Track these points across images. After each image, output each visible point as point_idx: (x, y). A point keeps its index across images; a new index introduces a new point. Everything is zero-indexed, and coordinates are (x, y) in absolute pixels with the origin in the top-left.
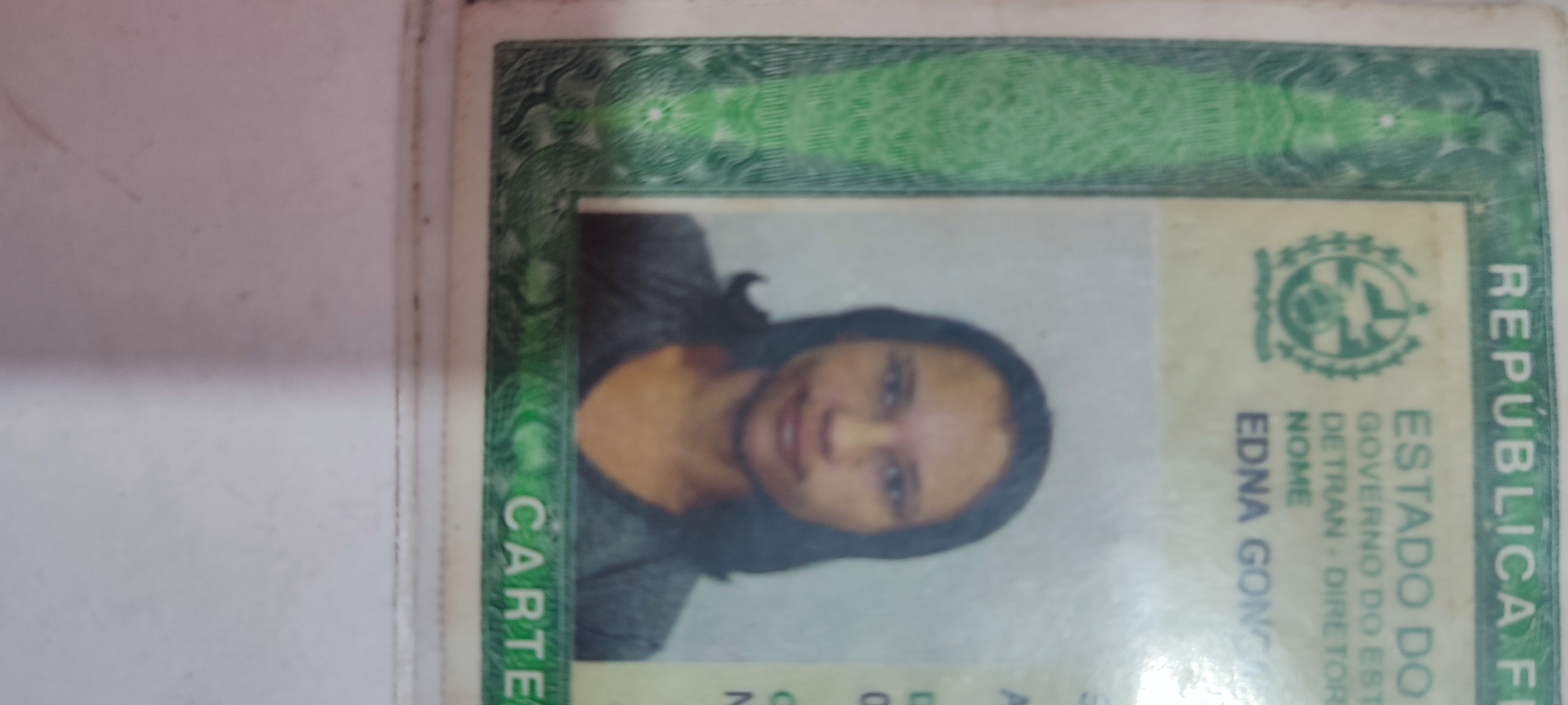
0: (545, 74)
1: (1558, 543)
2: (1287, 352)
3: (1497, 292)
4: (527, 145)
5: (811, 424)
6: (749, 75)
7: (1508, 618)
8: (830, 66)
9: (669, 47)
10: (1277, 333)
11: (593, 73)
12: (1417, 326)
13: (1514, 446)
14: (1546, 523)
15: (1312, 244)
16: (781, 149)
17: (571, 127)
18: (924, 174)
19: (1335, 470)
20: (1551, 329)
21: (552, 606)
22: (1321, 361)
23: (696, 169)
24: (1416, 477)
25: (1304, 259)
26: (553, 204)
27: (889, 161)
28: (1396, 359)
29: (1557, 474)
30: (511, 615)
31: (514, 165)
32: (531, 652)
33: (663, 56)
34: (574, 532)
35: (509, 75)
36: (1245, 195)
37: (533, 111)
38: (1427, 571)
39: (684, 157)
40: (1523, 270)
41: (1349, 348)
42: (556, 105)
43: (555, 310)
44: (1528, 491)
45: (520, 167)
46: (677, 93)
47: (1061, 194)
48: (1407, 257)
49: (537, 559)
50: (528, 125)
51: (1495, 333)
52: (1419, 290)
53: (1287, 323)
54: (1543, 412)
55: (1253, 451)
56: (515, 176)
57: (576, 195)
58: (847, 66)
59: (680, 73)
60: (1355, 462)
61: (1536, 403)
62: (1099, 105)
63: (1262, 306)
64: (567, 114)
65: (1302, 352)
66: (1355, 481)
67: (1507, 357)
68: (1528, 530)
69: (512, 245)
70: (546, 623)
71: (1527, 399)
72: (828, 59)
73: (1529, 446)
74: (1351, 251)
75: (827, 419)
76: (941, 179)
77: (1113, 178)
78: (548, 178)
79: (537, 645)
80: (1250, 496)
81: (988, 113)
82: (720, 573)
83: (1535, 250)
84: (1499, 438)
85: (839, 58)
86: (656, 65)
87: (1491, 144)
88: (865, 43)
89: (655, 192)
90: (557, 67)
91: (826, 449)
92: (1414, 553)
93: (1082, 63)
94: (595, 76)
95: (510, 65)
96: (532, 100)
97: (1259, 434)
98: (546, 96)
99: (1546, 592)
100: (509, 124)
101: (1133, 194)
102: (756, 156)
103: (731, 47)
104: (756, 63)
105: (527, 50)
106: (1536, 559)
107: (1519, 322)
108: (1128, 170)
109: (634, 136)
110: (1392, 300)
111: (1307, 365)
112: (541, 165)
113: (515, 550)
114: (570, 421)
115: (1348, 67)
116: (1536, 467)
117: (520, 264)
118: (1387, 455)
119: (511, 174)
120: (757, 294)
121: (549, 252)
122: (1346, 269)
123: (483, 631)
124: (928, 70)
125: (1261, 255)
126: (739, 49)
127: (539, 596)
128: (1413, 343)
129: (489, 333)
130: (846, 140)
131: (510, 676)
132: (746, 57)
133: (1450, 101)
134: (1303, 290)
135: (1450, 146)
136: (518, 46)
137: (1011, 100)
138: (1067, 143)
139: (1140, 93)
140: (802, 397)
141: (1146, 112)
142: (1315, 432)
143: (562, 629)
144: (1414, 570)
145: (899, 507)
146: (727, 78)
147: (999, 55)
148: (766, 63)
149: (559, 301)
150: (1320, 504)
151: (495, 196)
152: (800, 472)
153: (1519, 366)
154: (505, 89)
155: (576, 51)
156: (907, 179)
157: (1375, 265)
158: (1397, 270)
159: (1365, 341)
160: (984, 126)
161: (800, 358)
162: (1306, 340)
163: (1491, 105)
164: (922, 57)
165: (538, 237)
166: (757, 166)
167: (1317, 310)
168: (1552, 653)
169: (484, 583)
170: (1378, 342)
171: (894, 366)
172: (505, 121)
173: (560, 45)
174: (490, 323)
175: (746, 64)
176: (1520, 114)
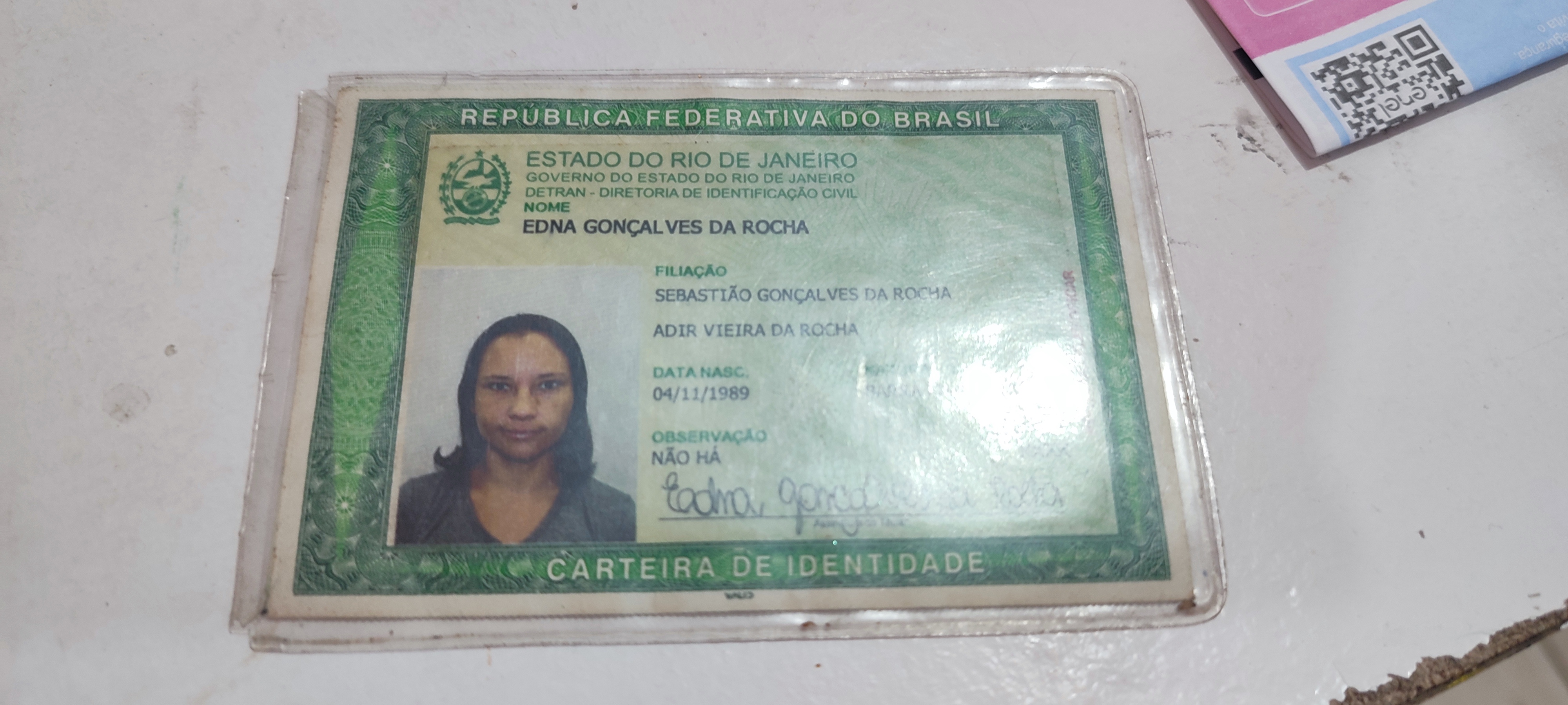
0: (315, 565)
1: (594, 100)
2: (496, 211)
3: (474, 122)
4: (353, 574)
5: (518, 425)
6: (329, 457)
7: (628, 121)
8: (329, 417)
9: (309, 499)
10: (486, 215)
11: (318, 539)
12: (487, 156)
13: (547, 116)
14: (583, 105)
15: (444, 199)
16: (371, 441)
17: (347, 551)
18: (391, 372)
19: (553, 191)
20: (494, 100)
21: (607, 554)
22: (501, 198)
23: (376, 484)
24: (559, 158)
25: (451, 203)
26: (389, 559)
27: (383, 388)
28: (503, 165)
29: (562, 99)
30: (611, 576)
31: (365, 581)
32: (631, 564)
33: (313, 502)
34: (567, 543)
35: (313, 586)
36: (417, 228)
37: (335, 572)
38: (603, 155)
39: (370, 490)
40: (464, 111)
41: (496, 185)
42: (333, 559)
43: (447, 556)
44: (569, 112)
45: (366, 578)
46: (335, 494)
47: (408, 309)
48: (454, 160)
49: (581, 562)
50: (343, 574)
51: (494, 124)
52: (470, 154)
53: (481, 211)
54: (533, 105)
55: (542, 226)
56: (371, 580)
57: (385, 547)
58: (331, 409)
59: (323, 493)
60: (551, 183)
61: (527, 107)
62: (365, 291)
63: (472, 222)
64: (339, 552)
65: (495, 206)
66: (559, 183)
67: (505, 118)
68: (587, 112)
69: (409, 582)
70: (615, 558)
71: (525, 111)
72: (325, 418)
73: (547, 111)
74: (449, 183)
75: (514, 417)
76: (395, 364)
77: (403, 285)
78: (373, 562)
79: (627, 561)
80: (564, 228)
81: (363, 341)
82: (590, 468)
83: (456, 105)
84: (543, 124)
85: (326, 413)
86: (318, 505)
87: (403, 122)
88: (319, 400)
89: (387, 506)
90: (312, 560)
91: (530, 417)
92: (595, 159)
93: (343, 299)
94: (320, 538)
95: (307, 585)
96: (329, 573)
97: (534, 224)
98: (327, 564)
99: (616, 106)
100: (341, 585)
101: (412, 277)
102: (373, 453)
103: (313, 466)
104: (323, 453)
105: (300, 576)
106: (601, 109)
107: (489, 114)
108: (399, 279)
109: (355, 516)
110: (475, 166)
111: (502, 202)
112: (366, 566)
113: (576, 574)
114: (507, 547)
115: (359, 182)
116: (558, 109)
117: (420, 576)
118: (548, 170)
119: (370, 583)
120: (444, 453)
121: (415, 562)
122: (458, 185)
123: (620, 591)
124: (338, 370)
125: (447, 221)
126: (315, 462)
127: (600, 561)
128: (496, 158)
129: (456, 593)
130: (370, 409)
131: (644, 577)
132: (320, 458)
133: (380, 138)
134: (466, 204)
135: (402, 140)
136: (297, 582)
137: (358, 331)
138: (383, 306)
139: (361, 272)
140: (502, 429)
141: (371, 270)
142: (536, 200)
143: (618, 548)
144: (602, 159)
145: (561, 383)
146: (329, 468)
147: (334, 336)
148: (324, 449)
149: (442, 555)
150: (570, 198)
151: (380, 592)
152: (542, 429)
153: (510, 114)
154: (321, 588)
155: (305, 548)
156: (393, 380)
157: (457, 173)
158: (460, 164)
159: (493, 178)
160: (369, 343)
161: (481, 430)
162: (491, 203)
163: (383, 122)
164: (330, 373)
165: (407, 567)
166: (378, 452)
167: (476, 198)
168: (645, 104)
169: (594, 591)
170: (494, 172)
171: (489, 386)
172: (339, 587)
173: (300, 557)
174: (451, 593)
175: (323, 458)
176: (390, 109)
